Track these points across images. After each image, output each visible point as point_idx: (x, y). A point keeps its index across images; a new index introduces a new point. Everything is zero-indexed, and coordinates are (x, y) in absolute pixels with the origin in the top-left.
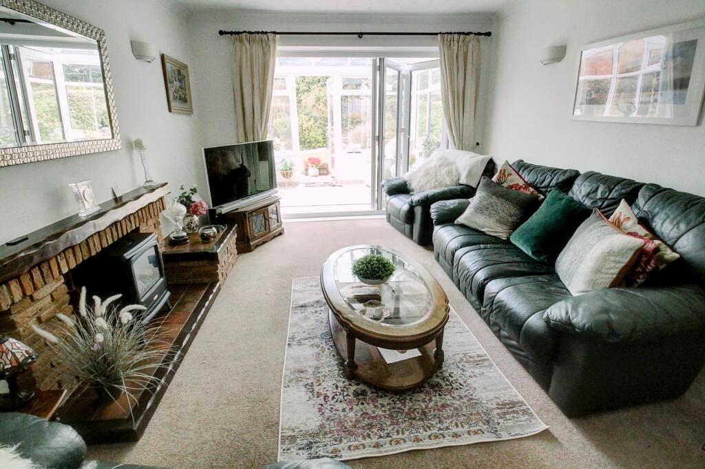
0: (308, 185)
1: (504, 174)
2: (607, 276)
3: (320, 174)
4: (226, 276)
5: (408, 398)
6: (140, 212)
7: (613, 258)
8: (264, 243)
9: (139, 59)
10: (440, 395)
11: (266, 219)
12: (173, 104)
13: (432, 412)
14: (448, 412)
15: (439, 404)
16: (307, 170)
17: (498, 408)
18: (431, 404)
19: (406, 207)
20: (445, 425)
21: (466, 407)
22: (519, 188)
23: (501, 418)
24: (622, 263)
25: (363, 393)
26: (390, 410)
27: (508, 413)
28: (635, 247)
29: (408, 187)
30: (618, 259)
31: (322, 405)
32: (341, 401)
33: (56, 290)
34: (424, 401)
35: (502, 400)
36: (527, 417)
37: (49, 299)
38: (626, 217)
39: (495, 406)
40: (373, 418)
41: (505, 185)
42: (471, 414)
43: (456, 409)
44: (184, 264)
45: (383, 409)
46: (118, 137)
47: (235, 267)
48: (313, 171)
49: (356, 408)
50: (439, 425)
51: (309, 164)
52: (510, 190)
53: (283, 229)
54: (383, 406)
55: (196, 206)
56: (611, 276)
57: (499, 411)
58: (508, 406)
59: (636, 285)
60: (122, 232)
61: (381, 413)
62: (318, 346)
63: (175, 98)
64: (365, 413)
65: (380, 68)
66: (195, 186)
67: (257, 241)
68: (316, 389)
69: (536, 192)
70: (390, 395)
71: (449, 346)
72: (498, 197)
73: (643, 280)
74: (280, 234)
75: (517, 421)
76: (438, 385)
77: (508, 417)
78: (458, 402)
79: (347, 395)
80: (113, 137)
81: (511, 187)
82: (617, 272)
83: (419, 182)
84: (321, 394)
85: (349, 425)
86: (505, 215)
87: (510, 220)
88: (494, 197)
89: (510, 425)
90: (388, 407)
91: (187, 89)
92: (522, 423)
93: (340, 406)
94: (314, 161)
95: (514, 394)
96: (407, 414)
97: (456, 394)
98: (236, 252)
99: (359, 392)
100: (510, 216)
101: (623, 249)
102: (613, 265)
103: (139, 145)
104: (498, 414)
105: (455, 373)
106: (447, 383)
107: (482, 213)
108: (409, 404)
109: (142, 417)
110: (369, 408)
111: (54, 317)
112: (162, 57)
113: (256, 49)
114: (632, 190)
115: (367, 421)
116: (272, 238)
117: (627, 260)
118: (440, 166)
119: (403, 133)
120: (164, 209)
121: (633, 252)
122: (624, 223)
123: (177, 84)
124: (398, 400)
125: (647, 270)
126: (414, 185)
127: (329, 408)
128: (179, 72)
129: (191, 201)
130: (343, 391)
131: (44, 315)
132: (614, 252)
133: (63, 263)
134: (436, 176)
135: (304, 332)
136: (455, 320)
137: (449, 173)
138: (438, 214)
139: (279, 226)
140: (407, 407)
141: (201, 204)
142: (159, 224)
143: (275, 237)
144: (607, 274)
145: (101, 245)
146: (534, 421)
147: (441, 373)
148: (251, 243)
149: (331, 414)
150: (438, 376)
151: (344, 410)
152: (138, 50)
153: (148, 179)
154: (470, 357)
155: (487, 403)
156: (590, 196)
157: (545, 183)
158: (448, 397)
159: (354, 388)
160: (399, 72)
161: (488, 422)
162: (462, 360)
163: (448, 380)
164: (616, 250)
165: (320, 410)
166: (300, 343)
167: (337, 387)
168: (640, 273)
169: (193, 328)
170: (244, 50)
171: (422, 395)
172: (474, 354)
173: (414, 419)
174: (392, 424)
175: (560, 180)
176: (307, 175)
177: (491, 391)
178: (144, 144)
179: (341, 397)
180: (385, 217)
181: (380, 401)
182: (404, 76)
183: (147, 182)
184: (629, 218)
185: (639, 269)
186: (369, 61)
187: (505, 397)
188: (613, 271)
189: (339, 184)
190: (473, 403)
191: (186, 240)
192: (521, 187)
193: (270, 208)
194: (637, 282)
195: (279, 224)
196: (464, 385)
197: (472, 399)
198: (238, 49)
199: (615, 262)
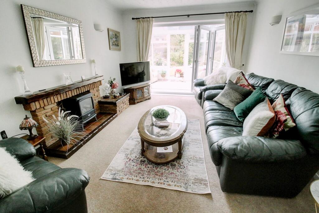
0: (172, 81)
1: (239, 79)
2: (256, 130)
3: (181, 77)
4: (121, 112)
5: (160, 167)
6: (90, 85)
7: (259, 122)
8: (141, 102)
9: (97, 30)
10: (173, 169)
11: (143, 92)
12: (111, 47)
13: (166, 175)
14: (172, 176)
15: (170, 172)
16: (175, 74)
17: (194, 180)
18: (167, 171)
19: (199, 92)
20: (168, 180)
21: (181, 176)
22: (245, 86)
23: (193, 184)
24: (263, 124)
25: (144, 161)
26: (150, 169)
27: (197, 183)
28: (269, 117)
29: (204, 83)
30: (262, 122)
31: (127, 162)
32: (134, 162)
33: (53, 107)
34: (165, 170)
35: (198, 177)
36: (205, 186)
37: (50, 110)
38: (280, 103)
39: (193, 179)
40: (142, 171)
41: (239, 84)
42: (180, 179)
43: (176, 176)
44: (106, 105)
45: (148, 168)
46: (85, 58)
47: (126, 109)
48: (178, 75)
49: (138, 166)
50: (165, 180)
51: (176, 72)
52: (240, 87)
53: (151, 97)
54: (148, 167)
55: (114, 85)
56: (258, 131)
57: (194, 181)
58: (199, 180)
59: (274, 137)
60: (81, 92)
61: (146, 170)
62: (138, 142)
63: (113, 45)
64: (140, 168)
65: (198, 30)
66: (115, 77)
67: (138, 101)
68: (129, 156)
69: (252, 89)
70: (153, 164)
71: (190, 152)
72: (233, 90)
73: (278, 135)
74: (149, 99)
75: (200, 187)
76: (175, 165)
77: (196, 184)
78: (179, 173)
79: (138, 161)
80: (83, 59)
81: (241, 85)
82: (261, 129)
83: (209, 81)
84: (129, 158)
85: (132, 171)
86: (234, 98)
87: (236, 101)
88: (231, 90)
89: (194, 187)
90: (150, 168)
91: (119, 41)
92: (201, 188)
93: (133, 164)
94: (178, 71)
95: (205, 176)
96: (155, 173)
97: (180, 170)
98: (129, 104)
99: (143, 161)
100: (237, 99)
101: (264, 118)
102: (259, 125)
103: (93, 61)
104: (193, 182)
105: (185, 162)
106: (179, 165)
107: (224, 97)
108: (158, 169)
109: (70, 152)
110: (143, 167)
111: (51, 116)
112: (108, 29)
113: (145, 24)
114: (291, 90)
115: (139, 171)
116: (145, 100)
117: (266, 123)
118: (219, 75)
119: (210, 59)
120: (101, 85)
121: (269, 120)
122: (278, 106)
123: (114, 39)
124: (156, 167)
125: (279, 130)
126: (206, 83)
127: (129, 164)
128: (116, 35)
129: (112, 83)
130: (137, 159)
131: (48, 114)
132: (260, 119)
133: (56, 99)
134: (216, 79)
135: (136, 136)
136: (199, 142)
137: (222, 78)
138: (207, 96)
139: (148, 96)
140: (157, 170)
141: (116, 84)
142: (99, 90)
143: (146, 100)
144: (256, 129)
145: (72, 95)
146: (207, 189)
147: (179, 161)
148: (135, 101)
149: (128, 166)
150: (177, 162)
151: (134, 165)
152: (97, 28)
153: (96, 74)
154: (196, 158)
155: (191, 177)
156: (273, 92)
157: (257, 85)
158: (176, 171)
159: (142, 159)
160: (210, 31)
161: (186, 184)
162: (191, 158)
163: (180, 164)
164: (261, 118)
165: (126, 163)
166: (132, 139)
167: (136, 157)
168: (276, 131)
169: (100, 128)
170: (140, 25)
171: (166, 167)
172: (198, 157)
173: (157, 175)
174: (148, 175)
175: (264, 83)
176: (175, 76)
177: (195, 172)
178: (95, 61)
179: (135, 161)
180: (194, 96)
181: (149, 165)
182: (213, 33)
183: (96, 75)
184: (280, 104)
185: (276, 129)
186: (193, 27)
187: (200, 176)
188: (259, 128)
189: (185, 81)
190: (185, 175)
191: (109, 97)
192: (246, 86)
193: (144, 88)
194: (274, 136)
195: (149, 95)
196: (186, 168)
197: (185, 174)
198: (139, 24)
199: (260, 123)
